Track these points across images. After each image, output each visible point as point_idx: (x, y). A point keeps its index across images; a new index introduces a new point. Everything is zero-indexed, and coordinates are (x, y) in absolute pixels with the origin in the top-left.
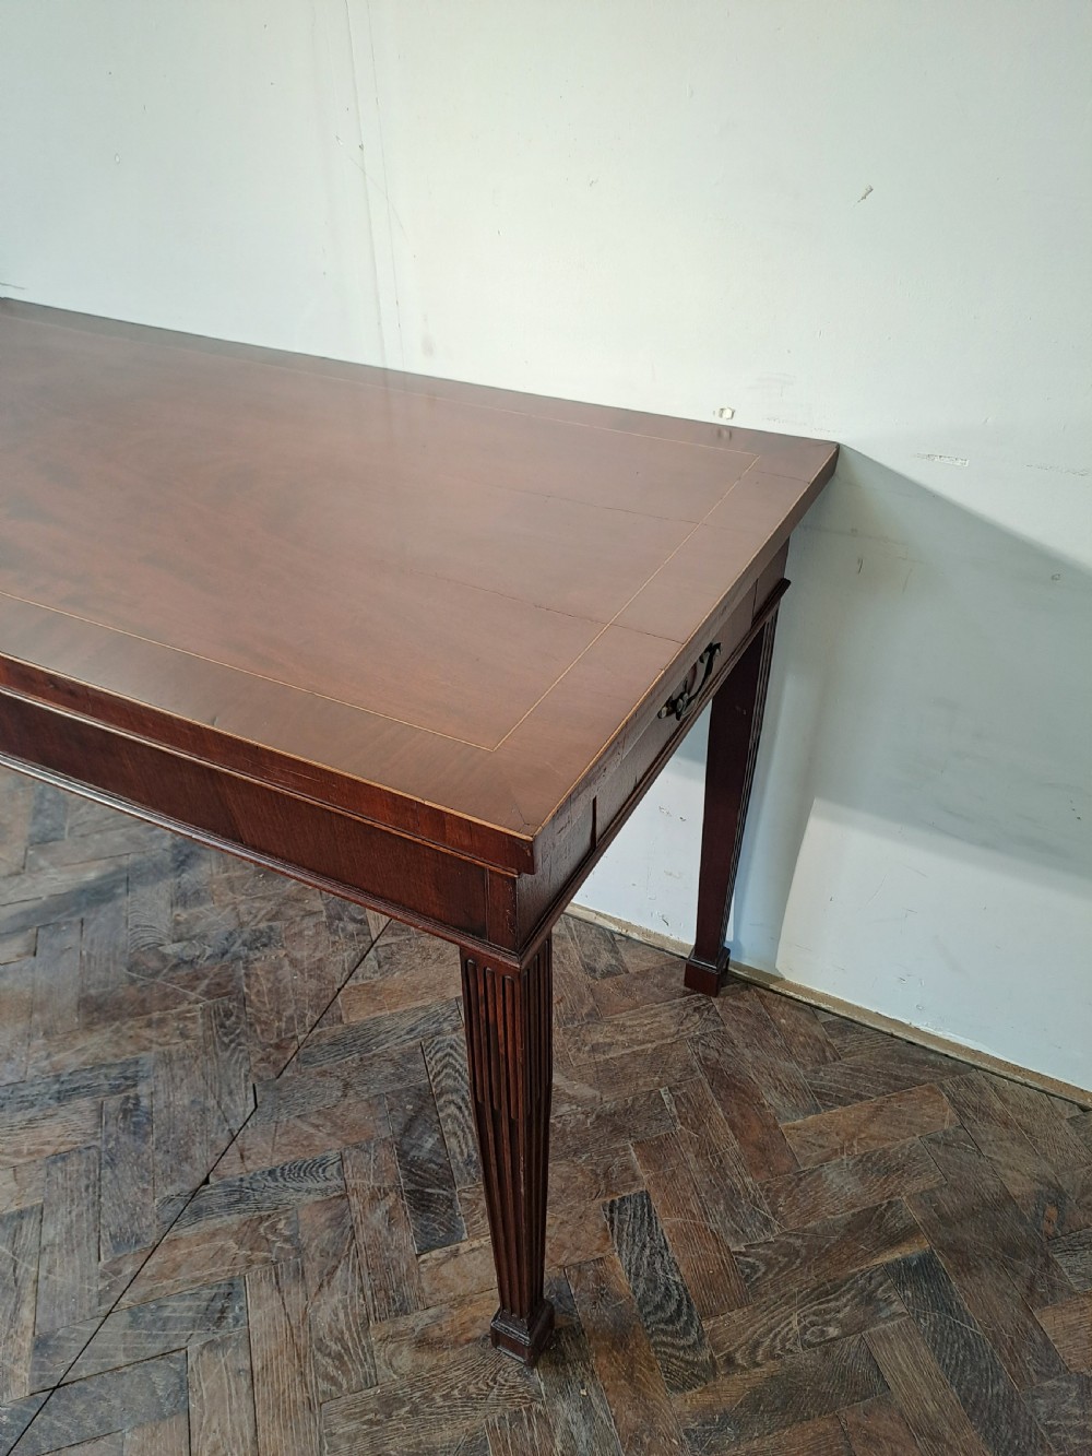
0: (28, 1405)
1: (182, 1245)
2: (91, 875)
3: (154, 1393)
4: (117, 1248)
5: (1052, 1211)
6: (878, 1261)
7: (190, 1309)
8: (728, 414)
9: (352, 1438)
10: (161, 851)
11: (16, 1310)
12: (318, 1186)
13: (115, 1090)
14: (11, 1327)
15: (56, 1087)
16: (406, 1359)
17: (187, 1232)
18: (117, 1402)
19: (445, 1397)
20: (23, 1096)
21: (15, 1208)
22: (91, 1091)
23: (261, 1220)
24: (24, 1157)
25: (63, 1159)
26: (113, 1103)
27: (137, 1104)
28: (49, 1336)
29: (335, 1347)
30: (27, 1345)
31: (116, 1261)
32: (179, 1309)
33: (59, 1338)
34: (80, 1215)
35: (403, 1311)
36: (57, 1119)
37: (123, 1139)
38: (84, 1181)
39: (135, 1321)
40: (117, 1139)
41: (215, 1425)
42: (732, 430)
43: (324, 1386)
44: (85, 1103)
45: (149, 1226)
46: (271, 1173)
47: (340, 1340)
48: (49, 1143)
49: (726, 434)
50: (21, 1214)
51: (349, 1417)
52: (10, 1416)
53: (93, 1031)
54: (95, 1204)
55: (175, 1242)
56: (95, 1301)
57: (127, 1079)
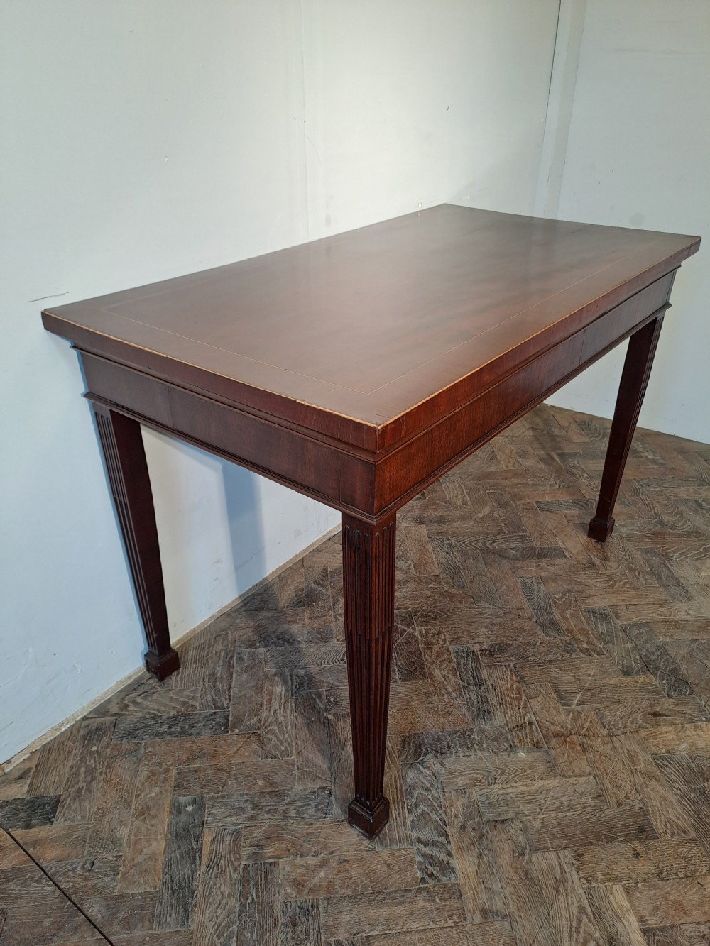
0: (657, 674)
1: (571, 628)
2: (279, 689)
3: (641, 634)
4: (575, 651)
7: (601, 625)
9: (646, 579)
10: (268, 654)
11: (611, 685)
12: (536, 585)
13: (476, 659)
14: (620, 686)
15: (472, 687)
16: (613, 564)
17: (564, 627)
18: (648, 645)
19: (626, 556)
20: (478, 702)
21: (554, 696)
22: (478, 669)
23: (555, 602)
24: (521, 696)
25: (522, 678)
26: (484, 661)
27: (486, 650)
28: (623, 672)
29: (611, 582)
30: (629, 679)
31: (581, 651)
32: (602, 627)
33: (623, 667)
34: (557, 667)
35: (593, 564)
36: (495, 684)
37: (509, 654)
38: (537, 668)
39: (612, 642)
40: (509, 657)
41: (651, 615)
43: (628, 585)
44: (485, 673)
45: (561, 640)
46: (529, 599)
47: (608, 581)
48: (512, 686)
50: (558, 692)
51: (638, 579)
52: (663, 680)
53: (430, 674)
54: (550, 662)
55: (570, 631)
56: (602, 656)
57: (468, 656)
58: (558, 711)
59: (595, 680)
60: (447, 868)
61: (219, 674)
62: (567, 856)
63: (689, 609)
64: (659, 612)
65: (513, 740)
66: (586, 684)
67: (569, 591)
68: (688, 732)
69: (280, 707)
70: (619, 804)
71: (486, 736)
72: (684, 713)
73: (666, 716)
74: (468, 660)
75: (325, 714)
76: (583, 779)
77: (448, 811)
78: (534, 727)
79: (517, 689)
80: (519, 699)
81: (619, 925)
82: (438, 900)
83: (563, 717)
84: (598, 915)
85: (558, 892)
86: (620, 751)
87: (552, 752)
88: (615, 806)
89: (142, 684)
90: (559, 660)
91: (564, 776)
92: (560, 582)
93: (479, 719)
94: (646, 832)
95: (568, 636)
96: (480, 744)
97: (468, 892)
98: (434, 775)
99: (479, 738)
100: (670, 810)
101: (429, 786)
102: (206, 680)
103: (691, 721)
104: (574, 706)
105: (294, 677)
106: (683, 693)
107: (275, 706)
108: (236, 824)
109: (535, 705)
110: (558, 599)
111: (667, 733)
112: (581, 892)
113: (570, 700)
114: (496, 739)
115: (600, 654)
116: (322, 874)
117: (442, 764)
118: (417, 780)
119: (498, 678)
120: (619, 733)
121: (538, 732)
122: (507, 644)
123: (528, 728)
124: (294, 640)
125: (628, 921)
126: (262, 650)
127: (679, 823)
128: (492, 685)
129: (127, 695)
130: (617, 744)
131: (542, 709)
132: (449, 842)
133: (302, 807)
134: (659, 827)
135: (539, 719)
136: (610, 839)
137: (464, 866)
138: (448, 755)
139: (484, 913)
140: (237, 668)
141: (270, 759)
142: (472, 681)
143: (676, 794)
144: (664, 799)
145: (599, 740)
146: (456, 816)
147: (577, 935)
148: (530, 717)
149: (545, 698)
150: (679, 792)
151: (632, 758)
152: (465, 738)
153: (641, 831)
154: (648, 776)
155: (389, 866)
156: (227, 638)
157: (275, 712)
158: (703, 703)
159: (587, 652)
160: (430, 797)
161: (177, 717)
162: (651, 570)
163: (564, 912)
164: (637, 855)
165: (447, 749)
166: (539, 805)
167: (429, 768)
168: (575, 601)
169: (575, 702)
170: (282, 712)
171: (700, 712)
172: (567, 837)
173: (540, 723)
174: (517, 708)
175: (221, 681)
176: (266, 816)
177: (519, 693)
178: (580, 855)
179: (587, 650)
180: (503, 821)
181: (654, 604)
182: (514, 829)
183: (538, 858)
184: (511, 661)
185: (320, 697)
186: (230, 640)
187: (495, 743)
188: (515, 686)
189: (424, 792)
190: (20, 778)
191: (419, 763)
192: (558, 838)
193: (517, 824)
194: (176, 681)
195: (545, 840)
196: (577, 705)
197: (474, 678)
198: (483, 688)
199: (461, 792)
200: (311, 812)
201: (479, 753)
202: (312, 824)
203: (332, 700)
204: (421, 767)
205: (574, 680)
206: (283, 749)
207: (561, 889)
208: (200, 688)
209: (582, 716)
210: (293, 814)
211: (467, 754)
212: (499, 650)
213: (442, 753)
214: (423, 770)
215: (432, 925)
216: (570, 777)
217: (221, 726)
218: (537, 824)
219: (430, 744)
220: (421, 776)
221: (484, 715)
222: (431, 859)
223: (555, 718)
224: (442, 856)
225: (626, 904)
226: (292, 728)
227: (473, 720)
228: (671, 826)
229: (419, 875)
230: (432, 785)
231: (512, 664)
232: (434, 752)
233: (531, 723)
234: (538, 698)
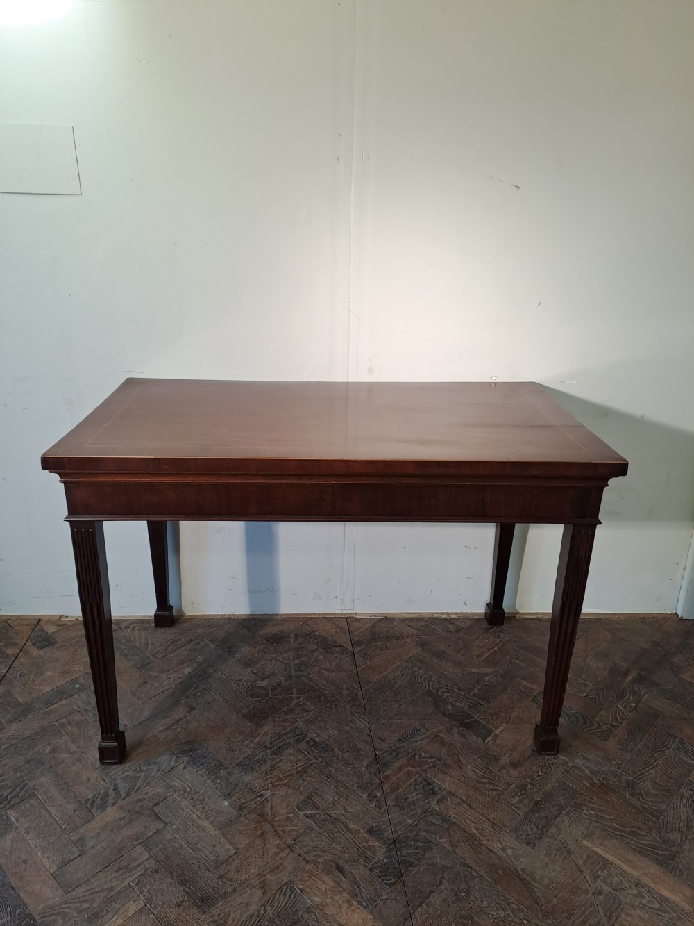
0: (390, 852)
1: (392, 777)
2: (188, 670)
3: (435, 824)
4: (366, 790)
5: (659, 648)
6: (627, 681)
7: (418, 794)
8: (494, 378)
9: (520, 803)
10: (212, 650)
11: (347, 827)
12: (423, 737)
13: (298, 741)
14: (351, 833)
15: (269, 751)
16: (513, 773)
17: (389, 773)
18: (424, 834)
19: (538, 776)
20: (257, 760)
21: (303, 798)
23: (414, 756)
26: (303, 746)
27: (315, 741)
28: (371, 829)
29: (486, 780)
30: (366, 835)
31: (370, 794)
32: (414, 796)
33: (377, 827)
34: (335, 787)
35: (497, 759)
36: (284, 761)
37: (323, 755)
38: (324, 776)
39: (401, 808)
40: (320, 756)
41: (469, 823)
42: (495, 383)
43: (494, 793)
44: (290, 751)
45: (370, 777)
46: (400, 740)
47: (484, 778)
48: (290, 770)
49: (493, 385)
50: (308, 798)
51: (513, 797)
52: (387, 859)
53: (262, 725)
54: (337, 781)
55: (387, 778)
56: (377, 809)
57: (299, 735)
58: (288, 805)
59: (344, 815)
60: (103, 807)
61: (179, 642)
62: (152, 864)
63: (513, 848)
64: (481, 827)
65: (236, 793)
66: (333, 810)
67: (439, 759)
68: (337, 898)
69: (174, 678)
70: (221, 877)
71: (228, 778)
72: (358, 887)
73: (343, 875)
74: (294, 737)
75: (184, 698)
76: (228, 846)
77: (147, 788)
78: (259, 799)
79: (290, 775)
80: (280, 779)
81: (110, 915)
82: (76, 814)
83: (284, 811)
84: (111, 900)
85: (118, 870)
86: (277, 859)
87: (243, 819)
88: (218, 875)
89: (147, 623)
90: (345, 785)
91: (224, 835)
92: (444, 749)
93: (240, 768)
94: (205, 903)
95: (380, 780)
96: (218, 778)
97: (89, 826)
98: (172, 768)
99: (222, 775)
100: (239, 912)
101: (162, 769)
102: (171, 641)
103: (354, 895)
104: (301, 813)
105: (203, 670)
106: (383, 878)
107: (174, 676)
108: (78, 707)
109: (282, 792)
110: (421, 757)
111: (325, 883)
112: (126, 883)
113: (306, 809)
114: (229, 784)
115: (379, 807)
116: (65, 756)
117: (184, 768)
118: (162, 762)
119: (290, 760)
120: (297, 851)
121: (255, 803)
122: (332, 749)
123: (254, 796)
124: (234, 654)
125: (117, 919)
126: (213, 646)
127: (230, 922)
128: (281, 760)
129: (136, 623)
130: (283, 854)
131: (282, 796)
132: (123, 799)
134: (215, 911)
135: (269, 799)
136: (183, 884)
137: (111, 814)
138: (195, 767)
139: (81, 839)
140: (189, 647)
142: (276, 748)
143: (259, 911)
144: (248, 904)
145: (278, 842)
146: (147, 793)
147: (89, 895)
148: (268, 793)
149: (295, 794)
150: (262, 912)
151: (276, 869)
152: (217, 768)
153: (204, 900)
154: (264, 886)
155: (88, 780)
156: (210, 629)
157: (169, 678)
158: (384, 898)
159: (372, 797)
160: (153, 774)
161: (135, 647)
162: (540, 801)
163: (103, 880)
164: (178, 905)
165: (199, 764)
166: (186, 831)
167: (176, 763)
168: (430, 768)
169: (308, 812)
170: (171, 681)
171: (371, 898)
172: (167, 858)
173: (266, 802)
174: (269, 782)
175: (174, 646)
176: (91, 715)
177: (286, 778)
178: (157, 871)
179: (375, 797)
180: (158, 818)
181: (489, 820)
182: (155, 826)
183: (139, 849)
184: (317, 759)
185: (196, 688)
186: (210, 631)
187: (225, 785)
188: (291, 772)
189: (155, 770)
190: (59, 625)
191: (177, 757)
192: (163, 853)
193: (160, 826)
194: (161, 632)
195: (157, 847)
196: (305, 815)
197: (279, 748)
198: (273, 757)
199: (169, 786)
201: (209, 781)
203: (198, 694)
205: (331, 802)
207: (121, 872)
208: (163, 642)
209: (296, 822)
211: (204, 775)
212: (323, 748)
213: (194, 763)
214: (173, 761)
215: (57, 819)
216: (226, 838)
217: (141, 665)
218: (168, 837)
219: (197, 754)
220: (167, 762)
221: (247, 768)
222: (106, 795)
223: (278, 808)
224: (110, 800)
225: (130, 913)
226: (162, 690)
227: (238, 765)
228: (222, 919)
229: (90, 797)
230: (163, 771)
231: (314, 761)
232: (192, 759)
233: (261, 796)
234: (291, 790)
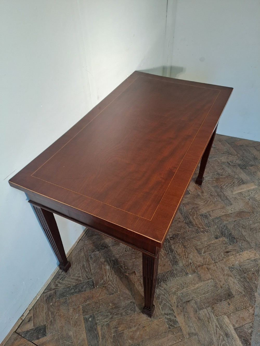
0: (225, 237)
1: (196, 223)
2: (108, 267)
3: (218, 221)
4: (199, 232)
7: (206, 220)
9: (217, 199)
10: (100, 253)
11: (213, 244)
12: (182, 207)
13: (169, 242)
14: (215, 244)
15: (170, 253)
16: (205, 194)
17: (194, 223)
18: (221, 225)
19: (209, 190)
20: (173, 259)
21: (196, 251)
22: (170, 246)
23: (190, 214)
24: (186, 253)
25: (185, 246)
26: (172, 242)
27: (172, 237)
28: (215, 237)
29: (206, 202)
30: (217, 240)
31: (201, 232)
32: (206, 221)
33: (215, 236)
34: (195, 240)
35: (199, 195)
36: (177, 250)
37: (179, 237)
38: (189, 241)
39: (210, 227)
40: (179, 239)
41: (220, 213)
43: (211, 202)
44: (173, 247)
45: (194, 229)
46: (181, 214)
47: (205, 202)
48: (182, 250)
50: (197, 249)
51: (214, 199)
52: (228, 239)
54: (192, 238)
55: (196, 225)
56: (208, 233)
57: (166, 241)
58: (198, 257)
59: (207, 242)
60: (175, 322)
61: (85, 265)
62: (209, 309)
63: (232, 208)
64: (223, 212)
65: (186, 271)
66: (205, 245)
67: (193, 208)
68: (238, 257)
69: (110, 274)
70: (221, 287)
71: (178, 271)
72: (236, 250)
73: (230, 252)
74: (167, 243)
75: (125, 274)
76: (209, 281)
77: (172, 301)
78: (192, 265)
79: (184, 251)
80: (185, 255)
81: (228, 329)
82: (175, 333)
83: (200, 259)
84: (221, 327)
85: (209, 322)
86: (219, 268)
87: (199, 273)
88: (220, 288)
89: (60, 275)
90: (195, 237)
91: (204, 281)
92: (190, 205)
93: (174, 265)
94: (230, 295)
95: (196, 227)
96: (177, 275)
97: (183, 329)
98: (165, 289)
99: (176, 272)
100: (236, 286)
101: (164, 294)
102: (82, 268)
103: (238, 252)
104: (202, 254)
105: (111, 261)
106: (234, 242)
107: (108, 274)
108: (107, 321)
109: (191, 256)
110: (191, 212)
111: (232, 258)
112: (215, 320)
113: (201, 252)
114: (181, 272)
115: (207, 232)
116: (138, 333)
117: (166, 285)
118: (160, 292)
119: (178, 249)
120: (218, 261)
121: (193, 266)
122: (178, 234)
123: (190, 265)
124: (107, 246)
125: (230, 327)
126: (98, 252)
127: (239, 290)
128: (176, 251)
129: (56, 280)
130: (218, 266)
131: (193, 257)
132: (174, 312)
133: (126, 310)
134: (234, 293)
135: (193, 261)
136: (221, 300)
137: (180, 319)
138: (168, 281)
139: (189, 334)
140: (91, 262)
141: (111, 295)
142: (169, 251)
143: (237, 280)
144: (234, 283)
145: (212, 265)
146: (175, 303)
147: (217, 335)
148: (190, 261)
149: (193, 253)
150: (238, 279)
151: (223, 270)
152: (172, 273)
153: (229, 295)
154: (228, 275)
155: (158, 325)
156: (84, 250)
157: (108, 277)
158: (241, 245)
159: (203, 232)
160: (165, 298)
161: (76, 285)
162: (218, 194)
163: (212, 329)
164: (229, 304)
165: (167, 279)
166: (198, 293)
167: (163, 287)
168: (196, 212)
169: (203, 252)
170: (111, 276)
171: (240, 248)
172: (208, 303)
173: (194, 263)
174: (185, 258)
175: (87, 268)
176: (116, 316)
177: (185, 252)
178: (213, 308)
179: (203, 231)
180: (189, 301)
181: (221, 209)
182: (192, 303)
183: (201, 312)
184: (180, 240)
185: (122, 267)
186: (85, 250)
187: (181, 273)
188: (183, 250)
189: (163, 296)
190: (29, 321)
191: (159, 286)
192: (206, 303)
193: (193, 301)
194: (71, 271)
195: (202, 305)
196: (204, 253)
197: (170, 249)
198: (173, 253)
199: (174, 293)
200: (129, 312)
201: (177, 278)
202: (131, 316)
203: (126, 268)
204: (160, 287)
205: (201, 244)
206: (115, 290)
207: (210, 321)
208: (80, 272)
209: (206, 257)
210: (124, 314)
211: (173, 279)
212: (176, 236)
213: (166, 281)
214: (161, 288)
215: (175, 342)
216: (206, 281)
217: (92, 286)
218: (199, 300)
219: (161, 278)
220: (161, 291)
221: (176, 263)
222: (170, 320)
223: (198, 260)
224: (173, 318)
225: (229, 321)
226: (115, 281)
227: (173, 266)
228: (237, 292)
229: (167, 326)
230: (165, 293)
231: (181, 241)
232: (163, 281)
233: (191, 263)
234: (191, 253)
